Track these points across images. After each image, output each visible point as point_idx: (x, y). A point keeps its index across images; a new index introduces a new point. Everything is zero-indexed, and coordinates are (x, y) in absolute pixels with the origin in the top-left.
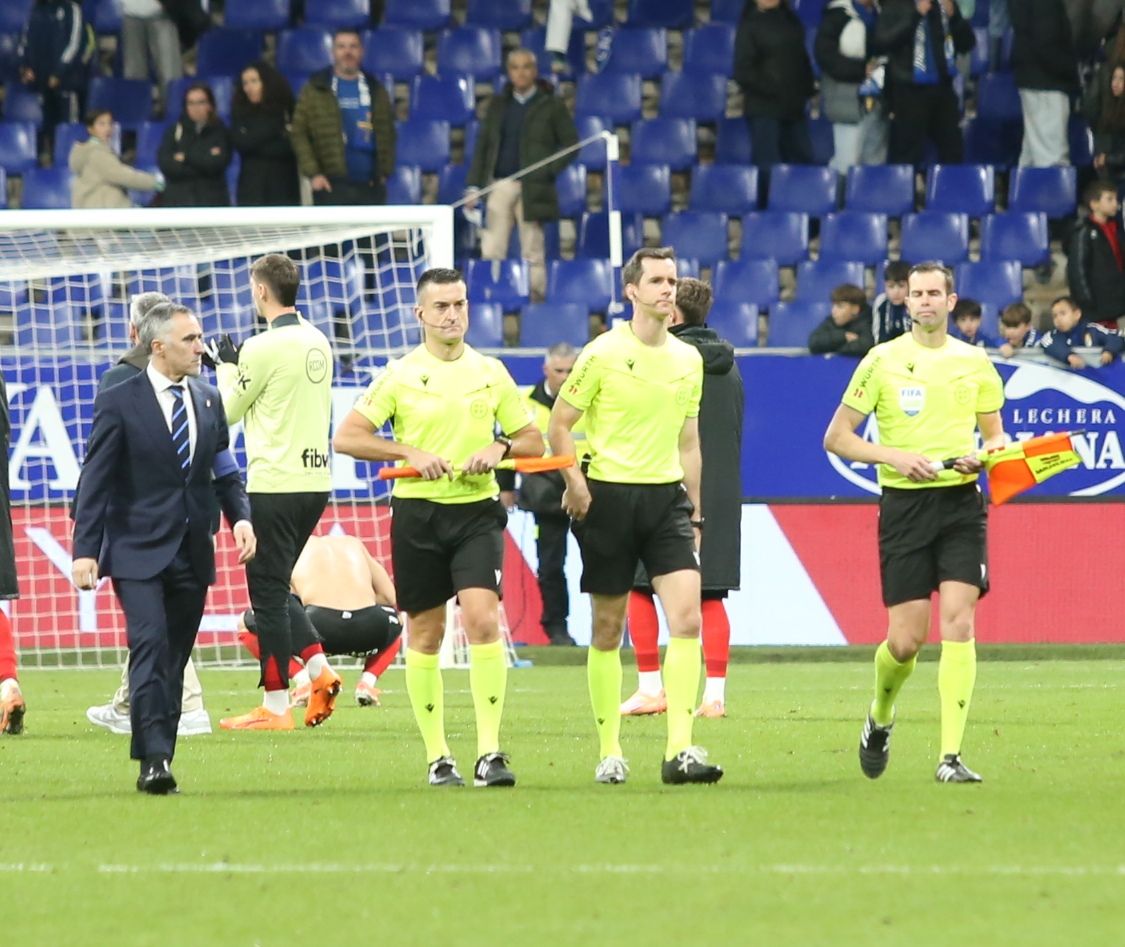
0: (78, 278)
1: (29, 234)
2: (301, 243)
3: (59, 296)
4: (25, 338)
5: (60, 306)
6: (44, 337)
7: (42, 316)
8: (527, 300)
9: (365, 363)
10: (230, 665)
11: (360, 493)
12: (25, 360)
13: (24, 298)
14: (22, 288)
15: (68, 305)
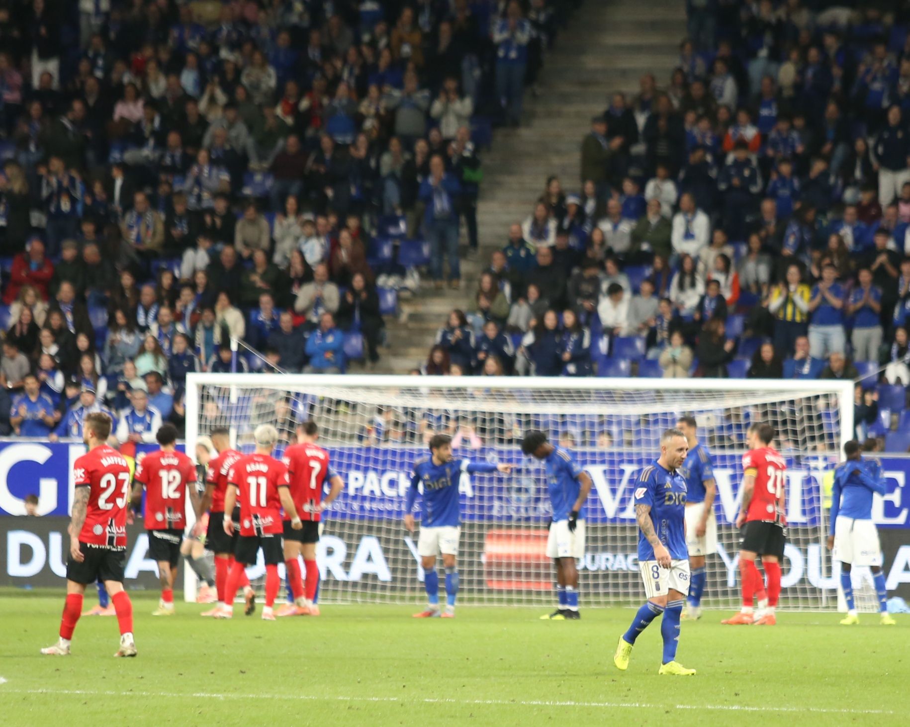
0: (665, 414)
1: (642, 392)
2: (777, 399)
3: (656, 422)
4: (639, 442)
5: (656, 428)
6: (648, 442)
7: (648, 432)
8: (889, 430)
9: (807, 458)
10: (736, 609)
11: (804, 524)
12: (638, 454)
13: (638, 423)
14: (637, 419)
15: (660, 427)
